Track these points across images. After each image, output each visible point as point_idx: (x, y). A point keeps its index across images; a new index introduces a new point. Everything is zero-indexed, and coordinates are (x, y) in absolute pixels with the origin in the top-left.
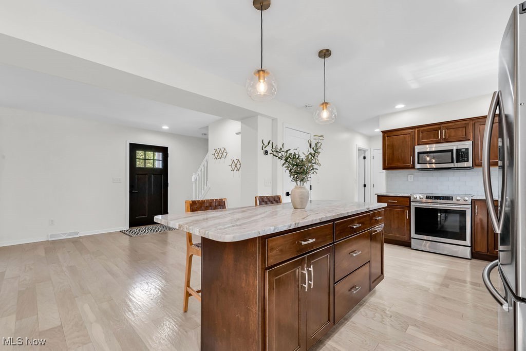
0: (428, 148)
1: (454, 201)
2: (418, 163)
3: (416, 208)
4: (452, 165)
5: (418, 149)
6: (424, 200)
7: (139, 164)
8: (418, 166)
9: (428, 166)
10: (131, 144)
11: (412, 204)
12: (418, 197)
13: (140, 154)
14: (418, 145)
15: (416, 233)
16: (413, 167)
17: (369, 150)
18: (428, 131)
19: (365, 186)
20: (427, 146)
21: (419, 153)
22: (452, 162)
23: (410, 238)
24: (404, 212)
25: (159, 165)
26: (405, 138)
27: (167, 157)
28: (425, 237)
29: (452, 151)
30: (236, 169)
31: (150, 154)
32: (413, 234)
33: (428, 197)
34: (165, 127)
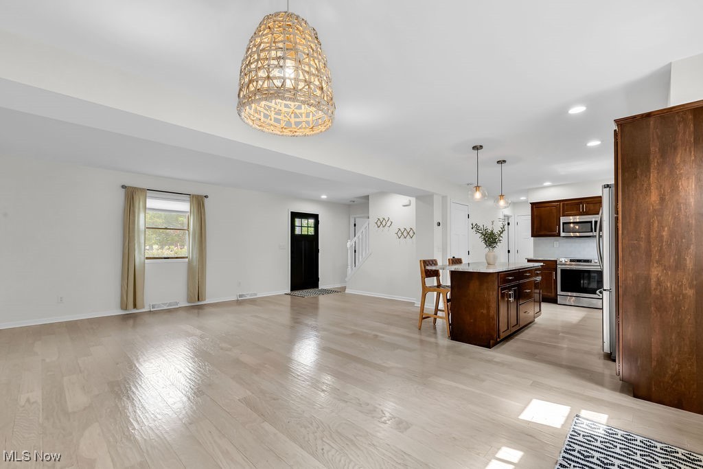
0: (571, 219)
1: (593, 263)
2: (563, 232)
3: (561, 270)
4: (591, 234)
5: (563, 220)
6: (569, 263)
7: (298, 231)
8: (562, 234)
9: (572, 234)
10: (291, 212)
11: (558, 266)
12: (563, 260)
13: (297, 222)
14: (563, 216)
15: (562, 290)
16: (559, 235)
17: (513, 217)
18: (571, 204)
19: (509, 251)
20: (571, 217)
21: (564, 223)
22: (592, 231)
23: (557, 295)
24: (551, 273)
25: (311, 232)
26: (551, 209)
27: (318, 223)
28: (569, 294)
29: (591, 222)
30: (403, 236)
31: (305, 222)
32: (559, 292)
33: (571, 261)
34: (324, 197)
